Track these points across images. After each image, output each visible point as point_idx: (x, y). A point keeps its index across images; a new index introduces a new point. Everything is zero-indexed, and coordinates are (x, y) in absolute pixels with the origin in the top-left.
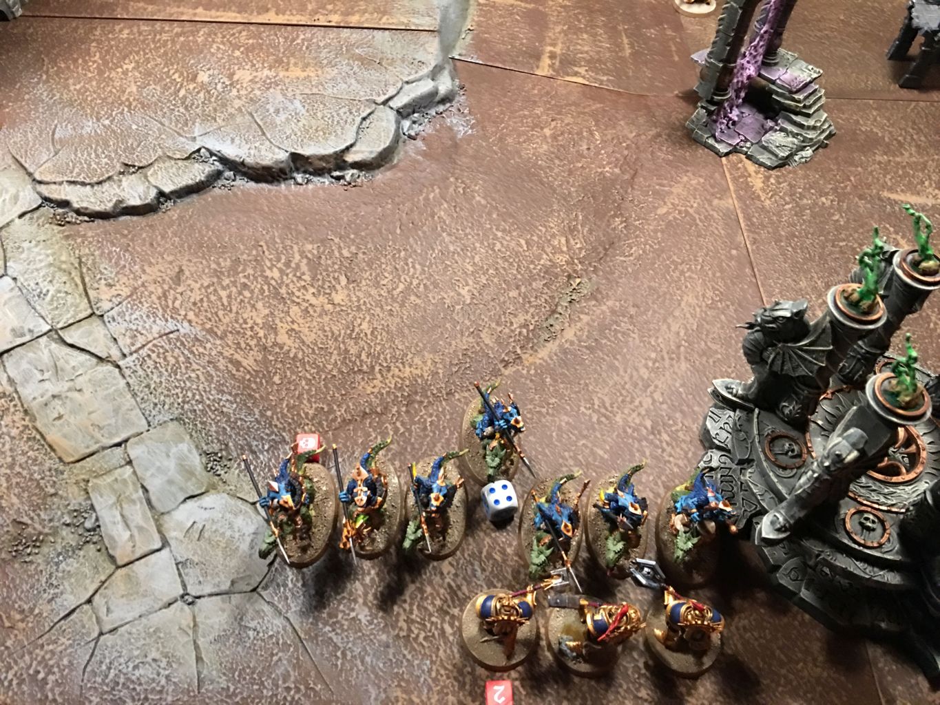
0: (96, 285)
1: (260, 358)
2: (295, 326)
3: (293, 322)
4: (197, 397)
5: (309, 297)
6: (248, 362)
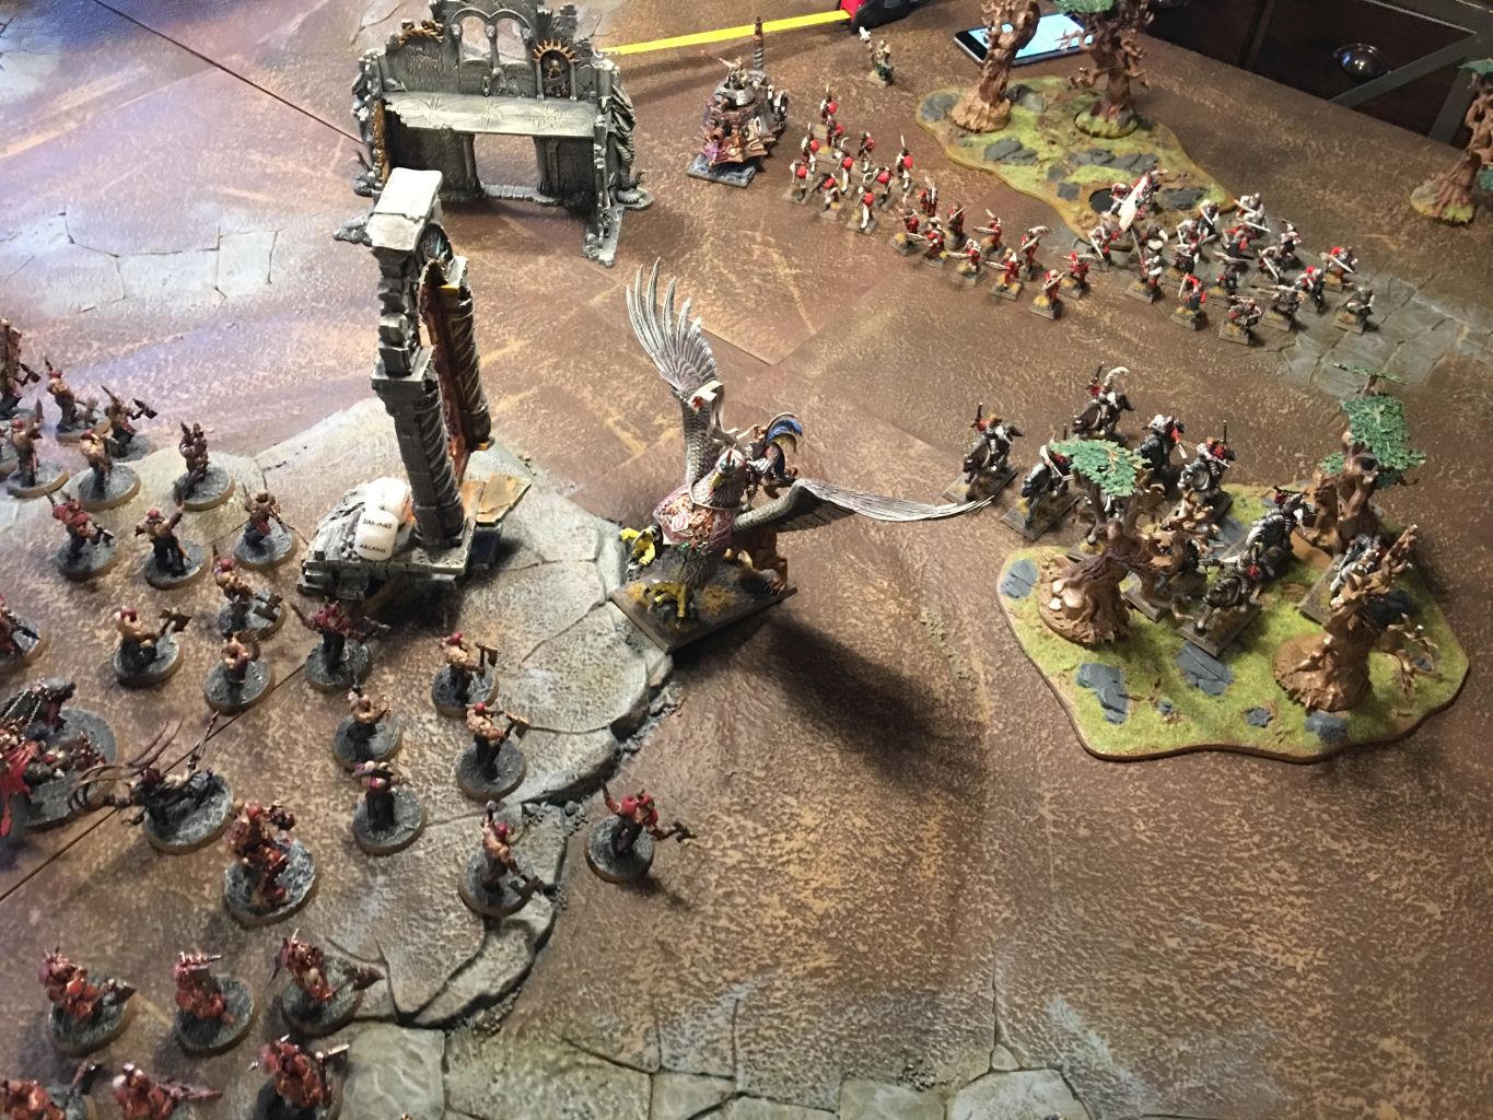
0: (616, 1046)
1: (826, 945)
2: (814, 884)
3: (807, 882)
4: (833, 1039)
5: (788, 846)
6: (824, 961)
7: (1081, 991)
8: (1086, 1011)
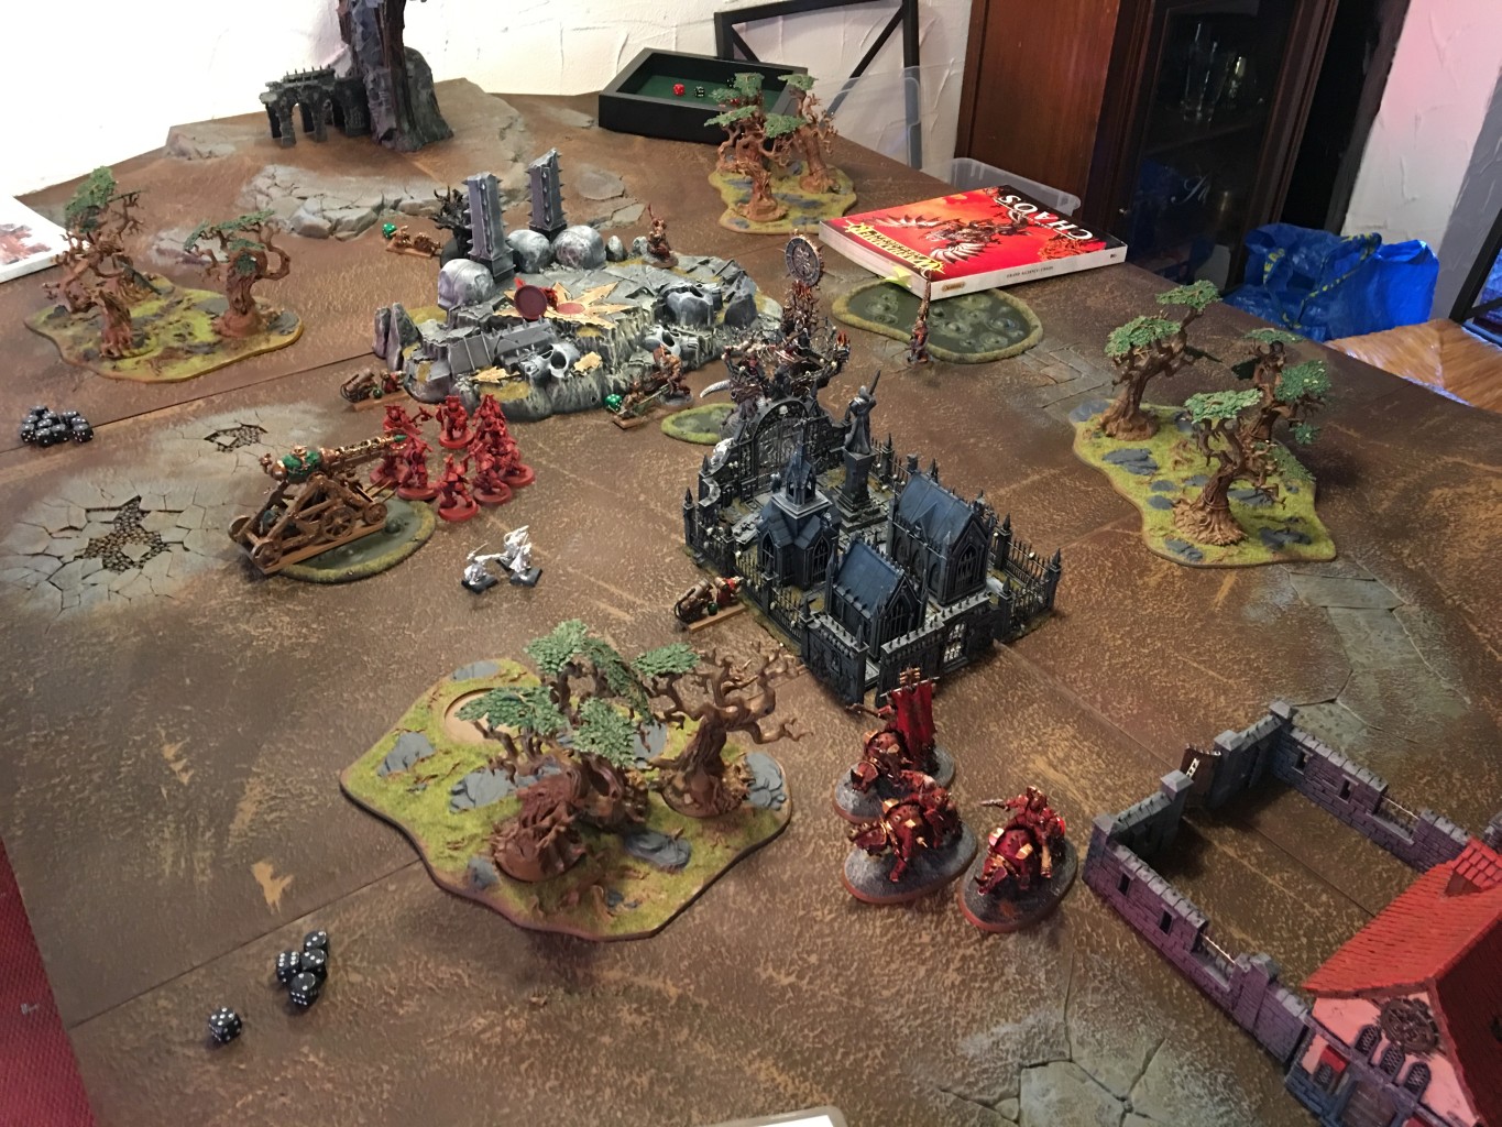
7: (957, 1022)
8: (975, 1026)
